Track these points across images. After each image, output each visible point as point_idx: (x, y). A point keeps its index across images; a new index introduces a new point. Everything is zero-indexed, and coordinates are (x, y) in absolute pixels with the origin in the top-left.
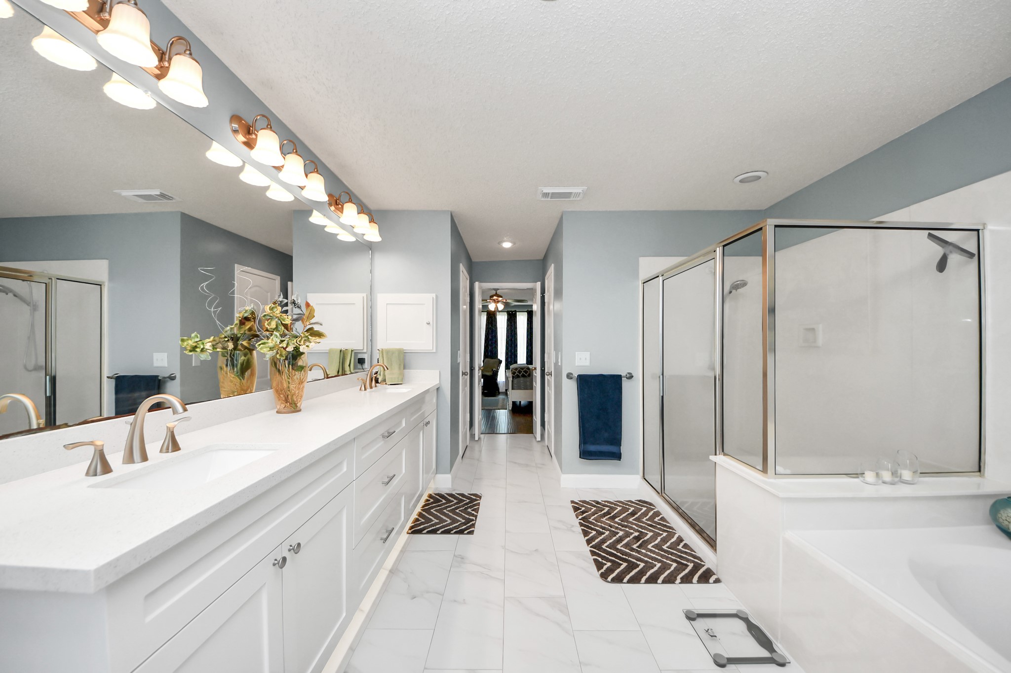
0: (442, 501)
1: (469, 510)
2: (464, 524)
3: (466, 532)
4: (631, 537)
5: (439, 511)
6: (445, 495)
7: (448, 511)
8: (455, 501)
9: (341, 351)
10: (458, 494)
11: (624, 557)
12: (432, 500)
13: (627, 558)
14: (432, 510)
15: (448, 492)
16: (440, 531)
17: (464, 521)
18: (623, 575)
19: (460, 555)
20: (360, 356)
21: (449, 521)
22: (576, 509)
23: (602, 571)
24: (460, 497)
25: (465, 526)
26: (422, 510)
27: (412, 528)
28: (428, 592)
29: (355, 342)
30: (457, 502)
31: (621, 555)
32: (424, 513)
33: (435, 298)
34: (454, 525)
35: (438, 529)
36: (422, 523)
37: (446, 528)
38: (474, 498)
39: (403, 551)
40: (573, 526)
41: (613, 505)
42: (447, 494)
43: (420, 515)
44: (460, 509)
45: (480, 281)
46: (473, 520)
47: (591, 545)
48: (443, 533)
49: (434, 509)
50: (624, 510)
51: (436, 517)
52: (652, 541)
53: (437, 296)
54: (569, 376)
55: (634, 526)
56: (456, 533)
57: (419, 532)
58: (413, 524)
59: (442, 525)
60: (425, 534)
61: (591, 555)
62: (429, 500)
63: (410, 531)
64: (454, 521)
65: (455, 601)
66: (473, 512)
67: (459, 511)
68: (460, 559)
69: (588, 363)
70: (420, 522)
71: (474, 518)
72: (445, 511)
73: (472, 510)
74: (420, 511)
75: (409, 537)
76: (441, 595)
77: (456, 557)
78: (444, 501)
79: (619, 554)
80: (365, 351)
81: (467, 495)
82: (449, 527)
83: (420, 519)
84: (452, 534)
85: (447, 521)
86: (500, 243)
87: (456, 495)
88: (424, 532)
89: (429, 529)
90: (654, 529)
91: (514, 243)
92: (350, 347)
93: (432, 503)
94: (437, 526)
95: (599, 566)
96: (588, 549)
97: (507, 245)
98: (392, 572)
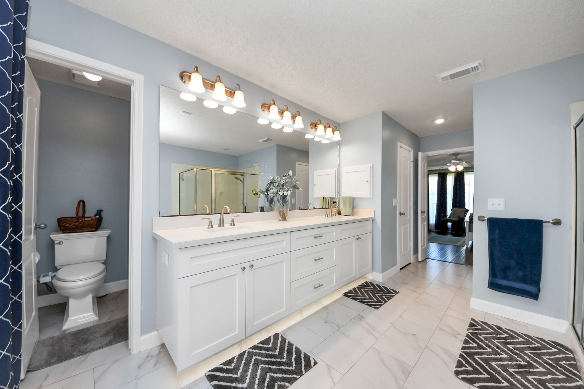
0: (371, 287)
1: (384, 297)
2: (375, 302)
3: (373, 306)
4: (514, 363)
5: (366, 291)
6: (375, 285)
7: (371, 293)
8: (379, 289)
9: (324, 198)
10: (383, 286)
11: (491, 371)
12: (365, 285)
13: (494, 373)
14: (362, 289)
15: (378, 284)
16: (359, 300)
17: (376, 301)
18: (477, 381)
19: (362, 316)
20: (334, 201)
21: (368, 297)
22: (471, 325)
23: (459, 369)
24: (384, 289)
25: (375, 304)
26: (357, 287)
27: (346, 293)
28: (334, 323)
29: (331, 193)
30: (379, 290)
31: (489, 369)
32: (357, 289)
33: (371, 166)
34: (369, 301)
35: (358, 299)
36: (352, 293)
37: (363, 300)
38: (392, 292)
39: (335, 302)
40: (459, 334)
41: (516, 335)
42: (376, 284)
43: (354, 289)
44: (379, 294)
45: (423, 152)
46: (382, 302)
47: (464, 351)
48: (360, 301)
49: (363, 289)
50: (527, 342)
51: (362, 293)
52: (538, 375)
53: (373, 165)
54: (481, 219)
55: (526, 357)
56: (367, 304)
57: (348, 296)
58: (347, 292)
59: (362, 298)
60: (350, 298)
61: (458, 356)
62: (364, 284)
63: (344, 294)
64: (371, 298)
65: (344, 334)
66: (386, 299)
67: (378, 295)
68: (361, 317)
69: (502, 208)
70: (352, 292)
71: (384, 302)
72: (369, 292)
73: (386, 298)
74: (355, 287)
75: (342, 297)
76: (339, 327)
77: (360, 316)
78: (372, 287)
79: (487, 367)
80: (336, 198)
81: (389, 289)
82: (365, 300)
83: (353, 291)
84: (365, 304)
85: (367, 297)
86: (433, 121)
87: (382, 287)
88: (350, 297)
89: (353, 297)
90: (550, 368)
91: (446, 119)
92: (328, 196)
93: (365, 286)
94: (359, 298)
95: (460, 364)
96: (459, 351)
97: (440, 121)
98: (325, 308)
